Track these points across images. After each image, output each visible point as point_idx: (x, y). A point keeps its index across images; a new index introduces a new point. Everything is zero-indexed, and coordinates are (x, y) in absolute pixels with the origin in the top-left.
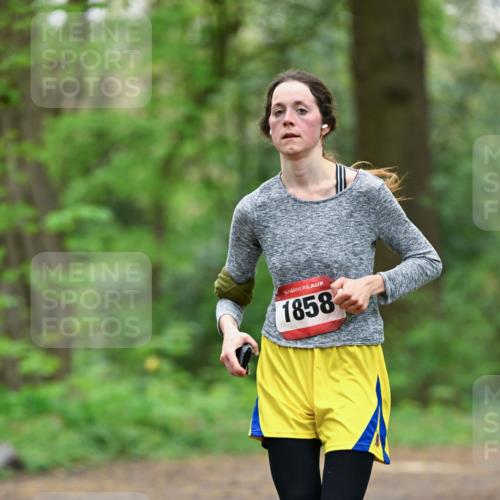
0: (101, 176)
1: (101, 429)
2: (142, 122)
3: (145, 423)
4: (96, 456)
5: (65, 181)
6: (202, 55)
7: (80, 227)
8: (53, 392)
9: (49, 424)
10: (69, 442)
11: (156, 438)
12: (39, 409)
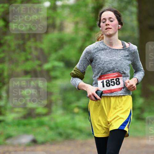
0: (61, 52)
1: (61, 130)
2: (73, 36)
3: (74, 128)
4: (59, 139)
5: (50, 54)
6: (92, 15)
7: (54, 68)
8: (46, 119)
9: (45, 129)
10: (51, 134)
11: (77, 133)
12: (41, 124)
